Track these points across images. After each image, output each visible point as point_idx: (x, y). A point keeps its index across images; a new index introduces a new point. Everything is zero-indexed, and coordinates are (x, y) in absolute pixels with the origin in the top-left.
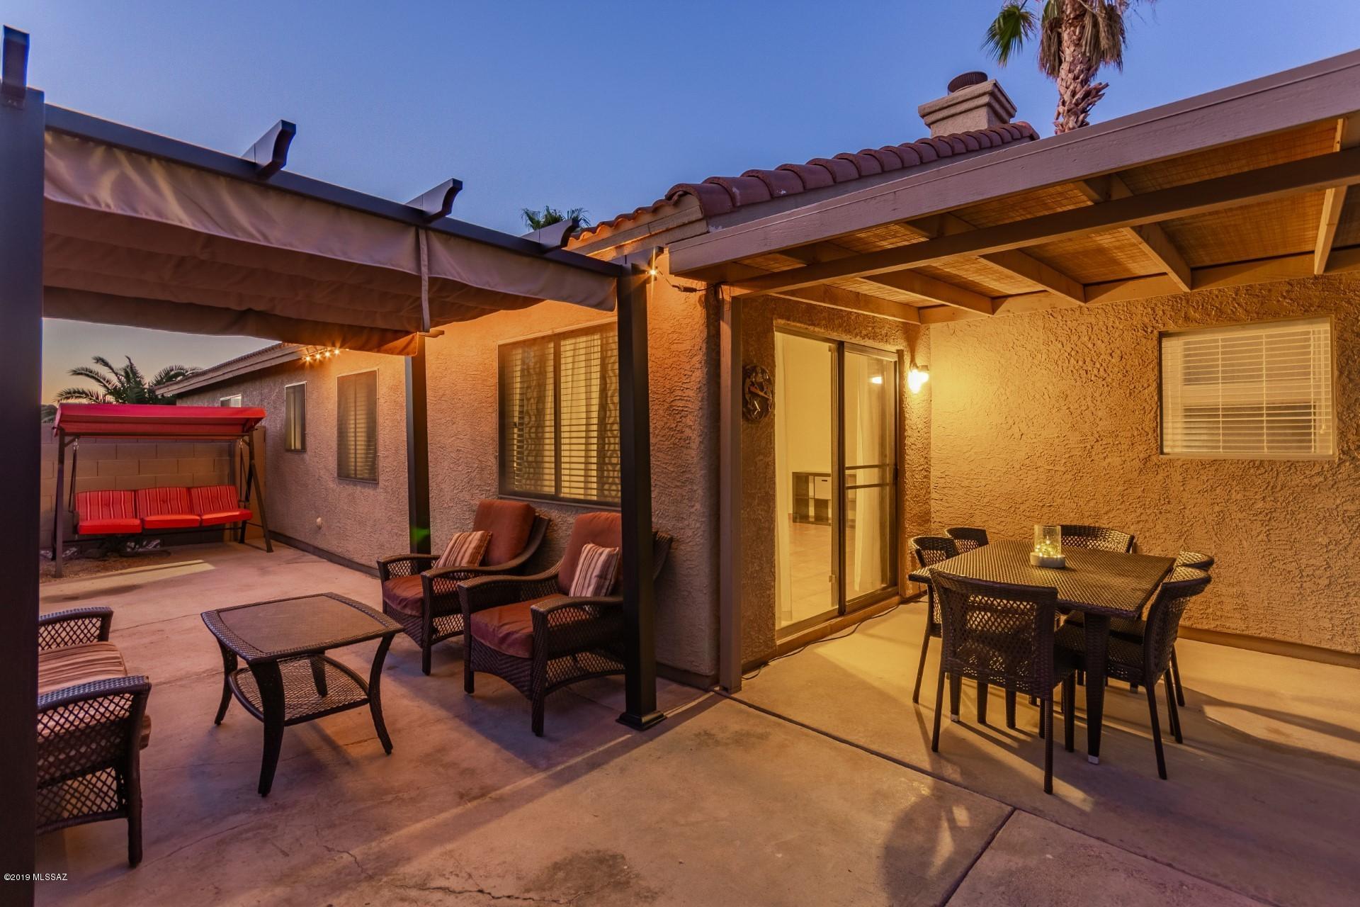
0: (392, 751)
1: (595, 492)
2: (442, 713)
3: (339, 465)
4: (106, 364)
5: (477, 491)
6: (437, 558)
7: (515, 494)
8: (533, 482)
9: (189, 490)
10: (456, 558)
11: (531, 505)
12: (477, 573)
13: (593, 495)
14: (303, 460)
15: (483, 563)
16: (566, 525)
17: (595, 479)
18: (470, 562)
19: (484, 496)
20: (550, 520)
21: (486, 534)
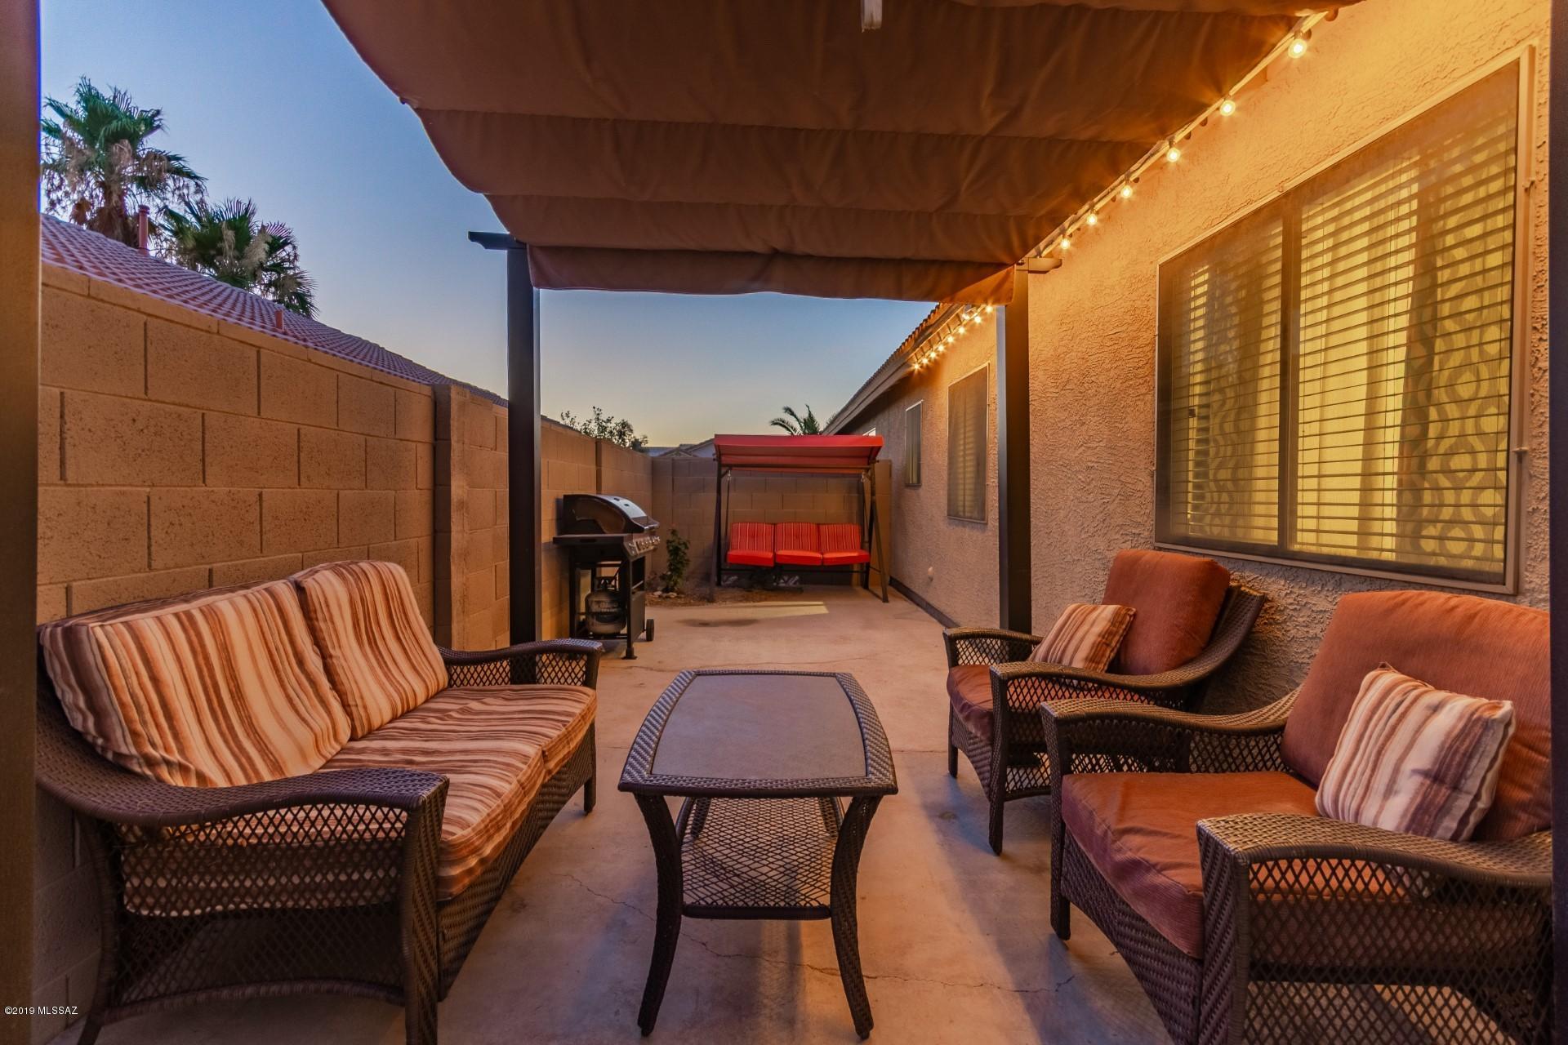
0: (872, 1033)
1: (1389, 543)
2: (994, 967)
3: (949, 500)
4: (792, 414)
5: (1118, 536)
6: (1038, 642)
7: (1187, 541)
8: (1227, 520)
9: (818, 525)
10: (1066, 647)
11: (1221, 564)
12: (1101, 686)
13: (1386, 546)
14: (918, 495)
15: (1116, 666)
16: (1306, 612)
17: (1391, 512)
18: (1092, 659)
19: (1128, 545)
20: (1264, 599)
21: (1124, 612)
